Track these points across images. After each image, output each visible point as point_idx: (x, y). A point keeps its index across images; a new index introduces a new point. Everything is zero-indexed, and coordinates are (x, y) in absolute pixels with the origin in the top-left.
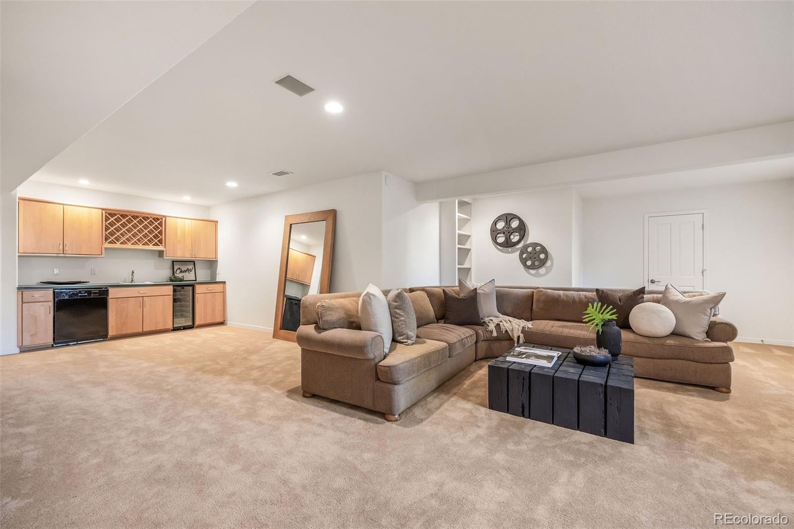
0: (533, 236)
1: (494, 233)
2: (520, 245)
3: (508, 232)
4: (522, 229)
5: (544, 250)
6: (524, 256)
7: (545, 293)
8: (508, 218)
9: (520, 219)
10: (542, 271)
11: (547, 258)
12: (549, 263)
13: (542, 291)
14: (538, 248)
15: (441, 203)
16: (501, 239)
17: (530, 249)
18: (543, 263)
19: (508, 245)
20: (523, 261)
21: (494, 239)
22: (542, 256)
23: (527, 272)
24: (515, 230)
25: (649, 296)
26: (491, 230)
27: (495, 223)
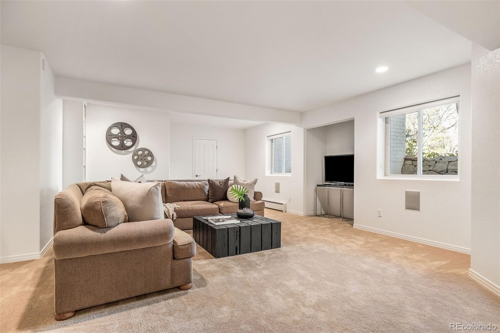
0: (142, 143)
1: (109, 137)
2: (132, 149)
3: (122, 137)
4: (134, 137)
5: (150, 154)
6: (136, 157)
7: (175, 184)
8: (122, 126)
9: (132, 128)
10: (149, 169)
11: (152, 160)
12: (154, 164)
13: (172, 182)
14: (146, 152)
15: (64, 101)
16: (116, 143)
17: (140, 153)
18: (149, 163)
19: (122, 147)
20: (135, 162)
21: (109, 142)
22: (149, 158)
23: (138, 170)
24: (128, 137)
25: (231, 181)
26: (106, 134)
27: (110, 128)
